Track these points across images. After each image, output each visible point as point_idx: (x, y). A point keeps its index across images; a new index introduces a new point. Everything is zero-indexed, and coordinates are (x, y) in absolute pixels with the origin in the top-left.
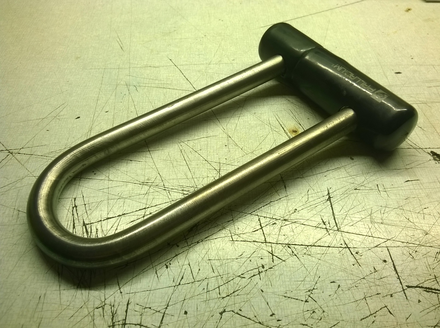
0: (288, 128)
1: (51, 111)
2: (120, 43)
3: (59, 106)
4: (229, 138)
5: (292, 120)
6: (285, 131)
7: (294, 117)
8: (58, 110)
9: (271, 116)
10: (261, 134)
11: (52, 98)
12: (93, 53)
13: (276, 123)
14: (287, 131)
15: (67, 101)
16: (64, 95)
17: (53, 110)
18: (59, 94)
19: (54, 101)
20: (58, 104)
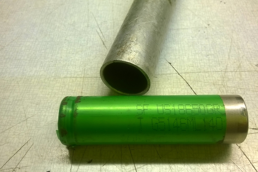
1: (9, 158)
2: (101, 35)
3: (20, 146)
8: (18, 156)
11: (12, 129)
12: (68, 52)
15: (32, 138)
16: (28, 125)
17: (11, 155)
18: (21, 123)
19: (14, 136)
20: (20, 143)
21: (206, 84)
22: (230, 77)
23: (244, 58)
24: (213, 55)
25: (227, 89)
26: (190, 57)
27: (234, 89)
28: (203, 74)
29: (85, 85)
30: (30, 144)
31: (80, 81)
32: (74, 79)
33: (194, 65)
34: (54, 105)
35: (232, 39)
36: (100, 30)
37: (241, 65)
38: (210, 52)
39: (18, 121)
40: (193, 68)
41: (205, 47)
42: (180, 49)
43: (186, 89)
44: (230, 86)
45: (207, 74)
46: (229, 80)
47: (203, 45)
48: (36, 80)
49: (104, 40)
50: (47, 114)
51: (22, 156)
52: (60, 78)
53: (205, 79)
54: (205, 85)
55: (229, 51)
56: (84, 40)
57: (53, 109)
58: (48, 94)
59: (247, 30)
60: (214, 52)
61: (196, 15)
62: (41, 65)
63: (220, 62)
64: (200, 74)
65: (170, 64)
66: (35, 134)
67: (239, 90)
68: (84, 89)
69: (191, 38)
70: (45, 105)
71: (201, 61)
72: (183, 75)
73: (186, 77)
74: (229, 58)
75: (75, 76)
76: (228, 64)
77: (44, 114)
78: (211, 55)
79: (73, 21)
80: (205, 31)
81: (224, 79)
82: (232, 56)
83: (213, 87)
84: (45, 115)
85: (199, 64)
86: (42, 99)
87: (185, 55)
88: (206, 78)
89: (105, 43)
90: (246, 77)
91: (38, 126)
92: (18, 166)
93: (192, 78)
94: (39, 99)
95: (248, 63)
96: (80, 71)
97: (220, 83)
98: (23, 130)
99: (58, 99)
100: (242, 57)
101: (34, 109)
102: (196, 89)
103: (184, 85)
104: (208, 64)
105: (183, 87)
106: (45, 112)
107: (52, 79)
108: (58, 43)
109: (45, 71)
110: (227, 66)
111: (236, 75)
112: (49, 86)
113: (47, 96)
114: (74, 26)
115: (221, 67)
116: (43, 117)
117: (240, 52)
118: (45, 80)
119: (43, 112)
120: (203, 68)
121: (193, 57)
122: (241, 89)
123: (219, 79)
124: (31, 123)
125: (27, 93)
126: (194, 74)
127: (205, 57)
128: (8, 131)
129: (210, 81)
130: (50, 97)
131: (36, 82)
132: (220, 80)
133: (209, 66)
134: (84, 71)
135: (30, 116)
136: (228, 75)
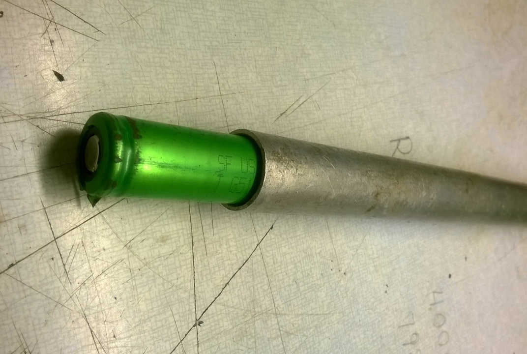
21: (252, 288)
22: (269, 322)
23: (304, 339)
24: (299, 290)
25: (251, 321)
26: (288, 256)
27: (253, 331)
28: (266, 282)
29: (210, 101)
30: (97, 36)
31: (214, 91)
32: (215, 80)
33: (276, 265)
34: (166, 58)
35: (329, 313)
36: (303, 103)
37: (292, 336)
38: (301, 284)
39: (128, 5)
40: (272, 263)
41: (308, 274)
42: (298, 238)
43: (237, 260)
44: (256, 325)
45: (266, 287)
46: (265, 322)
47: (311, 271)
48: (199, 17)
49: (288, 113)
50: (150, 51)
51: (75, 28)
52: (212, 56)
53: (259, 286)
54: (249, 288)
55: (310, 312)
56: (281, 80)
57: (161, 58)
58: (181, 44)
59: (349, 335)
60: (303, 291)
61: (357, 250)
62: (226, 19)
63: (289, 303)
64: (265, 276)
65: (272, 228)
66: (114, 39)
67: (253, 340)
68: (202, 100)
69: (318, 251)
70: (163, 43)
71: (284, 274)
72: (258, 252)
73: (257, 257)
74: (298, 315)
75: (221, 81)
76: (288, 315)
77: (149, 45)
78: (298, 287)
79: (311, 52)
80: (334, 271)
81: (265, 315)
82: (302, 319)
83: (248, 300)
84: (147, 48)
85: (280, 271)
86: (171, 36)
87: (289, 248)
88: (261, 287)
89: (284, 116)
90: (274, 347)
91: (127, 42)
92: (59, 27)
93: (255, 266)
94: (170, 30)
95: (297, 345)
96: (229, 87)
97: (256, 310)
98: (116, 18)
99: (177, 62)
100: (304, 335)
101: (152, 26)
102: (241, 275)
103: (243, 256)
104: (282, 286)
105: (239, 255)
106: (152, 47)
107: (208, 43)
108: (268, 36)
109: (217, 27)
110: (285, 314)
111: (275, 330)
112: (195, 41)
113: (178, 42)
114: (302, 57)
115: (282, 306)
116: (143, 44)
117: (311, 330)
118: (203, 31)
120: (275, 280)
121: (289, 261)
122: (255, 342)
124: (129, 28)
125: (176, 7)
126: (263, 267)
127: (292, 278)
129: (257, 294)
130: (178, 49)
131: (197, 18)
132: (261, 308)
133: (280, 288)
134: (231, 92)
135: (140, 22)
136: (273, 319)
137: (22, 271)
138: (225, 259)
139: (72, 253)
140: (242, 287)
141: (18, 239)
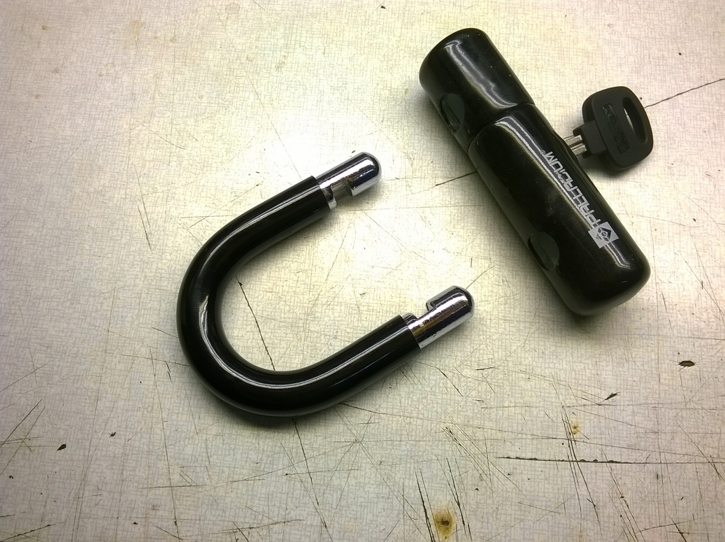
0: (435, 513)
1: (16, 425)
3: (29, 409)
4: (324, 529)
5: (445, 490)
6: (427, 518)
7: (451, 483)
8: (27, 423)
9: (410, 475)
10: (382, 524)
11: (16, 384)
12: (92, 252)
13: (415, 496)
14: (432, 521)
15: (43, 398)
16: (38, 379)
17: (19, 422)
18: (29, 376)
19: (20, 395)
20: (28, 405)
21: (281, 324)
22: (317, 314)
23: (349, 279)
24: (306, 271)
25: (307, 334)
27: (316, 334)
29: (114, 318)
30: (41, 408)
31: (107, 311)
32: (99, 307)
33: (274, 290)
34: (70, 350)
36: (145, 208)
37: (341, 292)
38: (302, 267)
39: (23, 373)
40: (271, 294)
43: (252, 332)
44: (313, 329)
46: (315, 319)
48: (46, 305)
49: (148, 231)
51: (32, 424)
52: (79, 302)
53: (283, 315)
54: (280, 327)
55: (331, 265)
56: (118, 229)
57: (69, 355)
58: (63, 331)
60: (309, 266)
62: (53, 277)
63: (312, 287)
64: (278, 306)
65: (240, 284)
66: (46, 393)
67: (322, 337)
68: (111, 325)
70: (58, 350)
71: (285, 283)
72: (255, 307)
73: (258, 310)
74: (327, 279)
76: (321, 291)
77: (57, 363)
78: (303, 271)
79: (102, 182)
81: (309, 317)
82: (332, 276)
83: (289, 331)
84: (58, 366)
85: (281, 287)
86: (54, 339)
88: (285, 314)
89: (149, 236)
91: (51, 382)
92: (28, 437)
93: (265, 313)
94: (50, 339)
95: (351, 289)
96: (108, 292)
97: (300, 325)
98: (32, 387)
99: (76, 340)
100: (347, 278)
101: (44, 356)
102: (266, 332)
103: (251, 325)
105: (249, 328)
106: (59, 361)
107: (68, 304)
109: (58, 289)
111: (327, 311)
112: (63, 317)
113: (61, 334)
115: (311, 296)
116: (56, 369)
118: (58, 305)
119: (56, 360)
120: (285, 296)
122: (325, 335)
123: (303, 317)
124: (41, 377)
125: (34, 327)
128: (12, 387)
129: (288, 320)
130: (65, 336)
131: (46, 309)
132: (301, 319)
135: (39, 366)
136: (317, 310)
137: (182, 517)
138: (245, 344)
139: (186, 477)
140: (275, 334)
141: (160, 513)
